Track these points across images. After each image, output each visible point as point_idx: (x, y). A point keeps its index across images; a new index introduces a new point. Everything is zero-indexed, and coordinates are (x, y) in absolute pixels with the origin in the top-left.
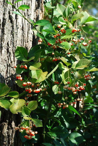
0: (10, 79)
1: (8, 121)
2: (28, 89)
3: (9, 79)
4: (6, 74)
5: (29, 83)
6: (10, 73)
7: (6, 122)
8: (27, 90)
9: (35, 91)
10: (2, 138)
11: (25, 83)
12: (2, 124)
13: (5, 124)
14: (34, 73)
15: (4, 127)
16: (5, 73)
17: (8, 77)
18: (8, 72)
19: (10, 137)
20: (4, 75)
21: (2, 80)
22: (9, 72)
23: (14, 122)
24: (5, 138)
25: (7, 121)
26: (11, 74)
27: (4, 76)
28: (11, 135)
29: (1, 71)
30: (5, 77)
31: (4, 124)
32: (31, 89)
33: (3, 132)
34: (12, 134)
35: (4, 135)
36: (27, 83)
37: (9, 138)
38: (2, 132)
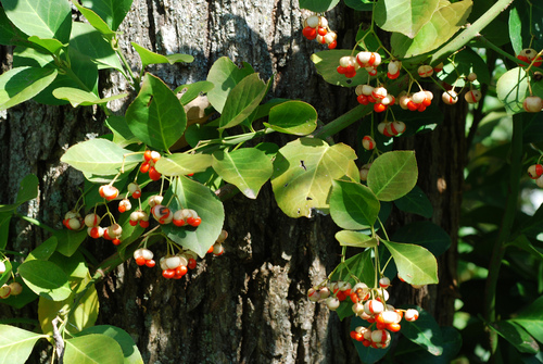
0: (296, 48)
1: (288, 258)
2: (367, 89)
3: (290, 50)
4: (276, 22)
5: (365, 56)
6: (292, 18)
7: (283, 263)
8: (366, 96)
9: (406, 101)
10: (260, 342)
11: (347, 61)
12: (260, 273)
13: (271, 274)
14: (397, 9)
15: (268, 287)
16: (268, 20)
17: (284, 40)
18: (282, 13)
19: (305, 338)
20: (263, 27)
21: (251, 53)
22: (287, 13)
23: (322, 263)
24: (278, 342)
25: (284, 256)
26: (298, 25)
27: (263, 35)
28: (307, 325)
29: (246, 9)
30: (269, 41)
31: (266, 273)
32: (381, 91)
33: (266, 311)
34: (314, 324)
35: (274, 325)
36: (358, 60)
37: (301, 340)
38: (262, 312)
